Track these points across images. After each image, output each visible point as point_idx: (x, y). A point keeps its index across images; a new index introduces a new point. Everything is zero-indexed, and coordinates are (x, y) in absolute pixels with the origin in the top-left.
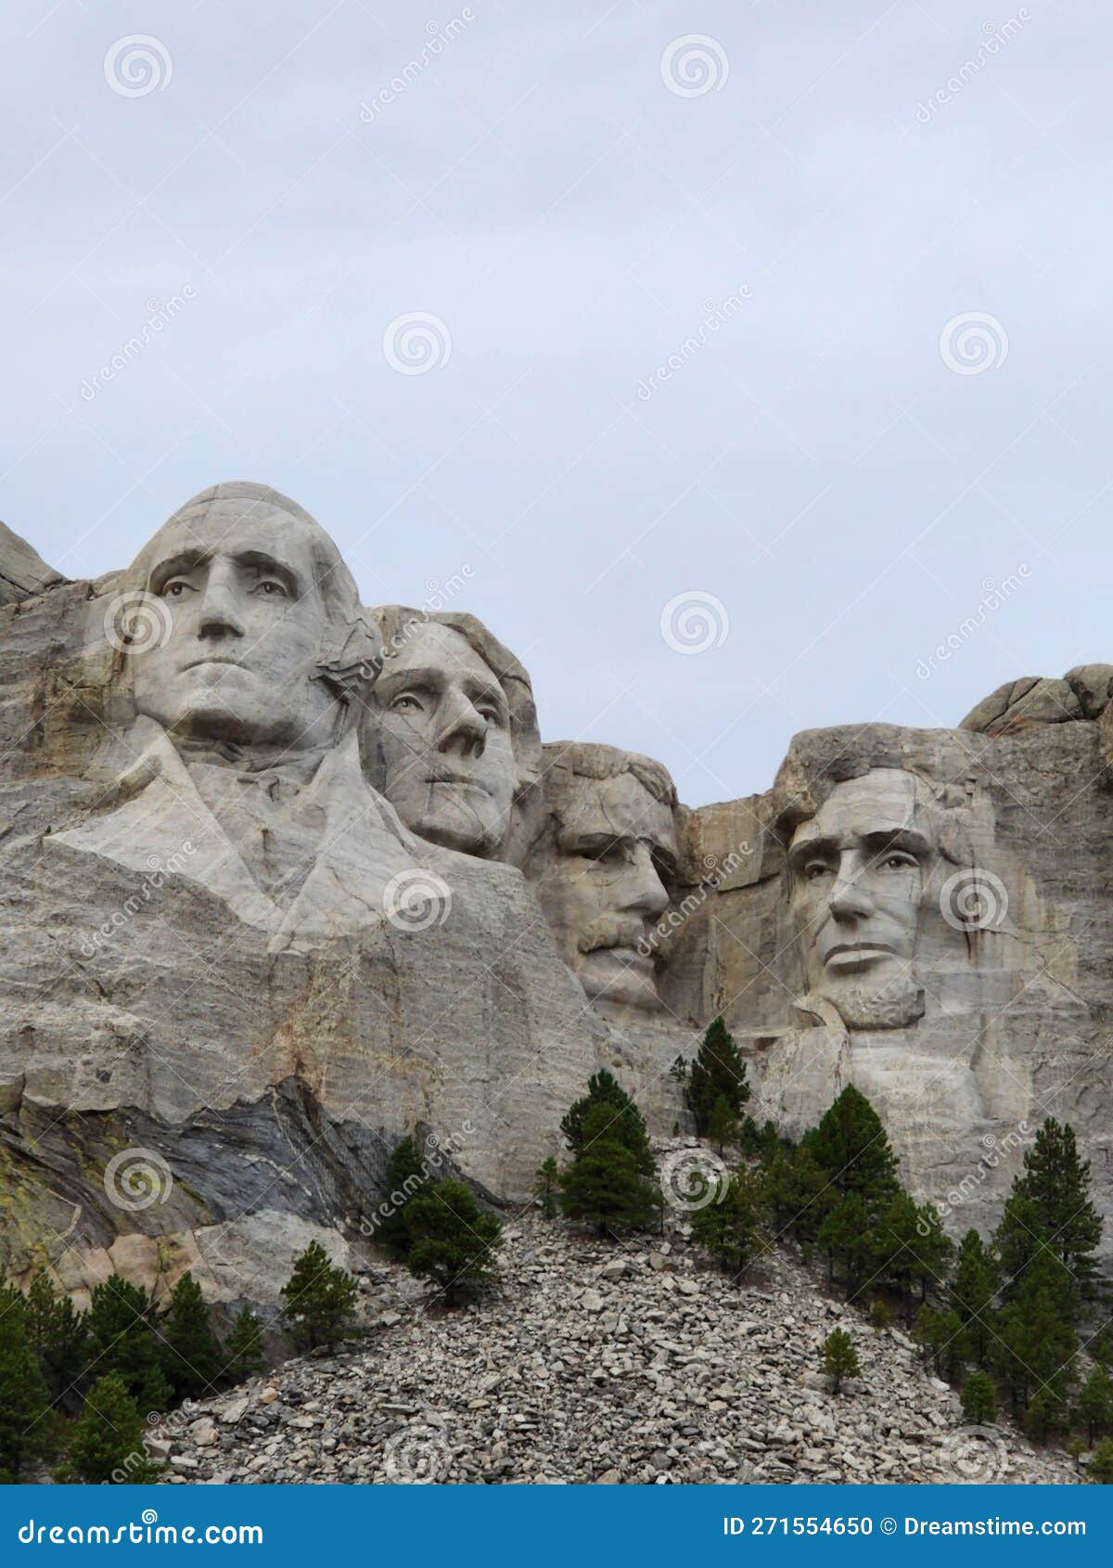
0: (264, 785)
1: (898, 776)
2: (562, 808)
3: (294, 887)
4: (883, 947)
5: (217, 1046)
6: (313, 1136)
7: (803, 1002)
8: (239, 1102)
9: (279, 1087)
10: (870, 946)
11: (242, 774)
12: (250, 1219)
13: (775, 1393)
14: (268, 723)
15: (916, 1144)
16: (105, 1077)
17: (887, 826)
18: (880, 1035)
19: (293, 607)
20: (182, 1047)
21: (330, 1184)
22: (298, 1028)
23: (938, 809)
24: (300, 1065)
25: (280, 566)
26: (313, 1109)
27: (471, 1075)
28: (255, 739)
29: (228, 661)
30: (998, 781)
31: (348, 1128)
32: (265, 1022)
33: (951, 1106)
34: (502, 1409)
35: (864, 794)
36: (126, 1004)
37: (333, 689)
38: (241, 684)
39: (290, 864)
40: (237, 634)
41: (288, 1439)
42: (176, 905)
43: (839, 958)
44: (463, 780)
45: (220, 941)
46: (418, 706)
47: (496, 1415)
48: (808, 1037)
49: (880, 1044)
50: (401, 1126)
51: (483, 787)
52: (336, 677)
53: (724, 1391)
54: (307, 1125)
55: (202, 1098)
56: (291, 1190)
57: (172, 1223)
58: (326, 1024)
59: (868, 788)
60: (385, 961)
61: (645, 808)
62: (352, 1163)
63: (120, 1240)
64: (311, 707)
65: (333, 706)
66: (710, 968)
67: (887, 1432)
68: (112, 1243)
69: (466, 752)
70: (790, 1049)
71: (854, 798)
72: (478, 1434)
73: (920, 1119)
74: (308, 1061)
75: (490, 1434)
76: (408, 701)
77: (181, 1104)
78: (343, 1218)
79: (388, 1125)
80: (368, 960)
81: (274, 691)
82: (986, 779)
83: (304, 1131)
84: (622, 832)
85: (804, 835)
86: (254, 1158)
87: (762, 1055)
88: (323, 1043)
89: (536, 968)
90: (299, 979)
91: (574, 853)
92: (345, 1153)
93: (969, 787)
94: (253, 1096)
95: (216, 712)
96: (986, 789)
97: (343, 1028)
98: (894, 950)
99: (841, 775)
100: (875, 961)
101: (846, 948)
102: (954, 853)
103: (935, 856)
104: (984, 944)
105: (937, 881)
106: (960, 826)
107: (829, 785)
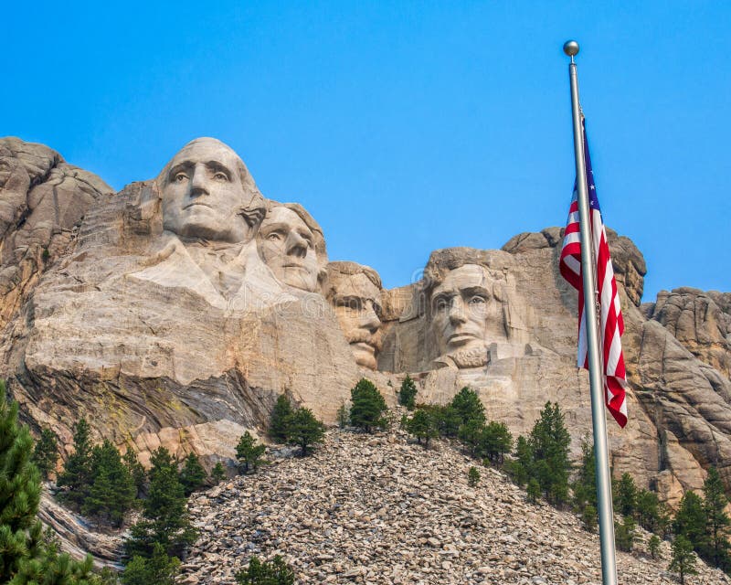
0: (218, 255)
1: (476, 267)
2: (336, 285)
3: (233, 293)
4: (472, 335)
5: (203, 354)
6: (243, 392)
7: (438, 360)
8: (212, 377)
9: (228, 372)
10: (466, 334)
11: (209, 251)
12: (218, 423)
13: (447, 484)
14: (220, 230)
15: (492, 409)
16: (155, 364)
17: (472, 286)
18: (472, 370)
19: (230, 185)
20: (187, 354)
21: (251, 413)
22: (236, 348)
23: (492, 280)
24: (237, 363)
25: (224, 167)
26: (243, 381)
27: (308, 371)
28: (215, 237)
29: (203, 204)
30: (515, 270)
31: (258, 390)
32: (222, 345)
33: (505, 393)
34: (332, 488)
35: (462, 274)
36: (163, 335)
37: (246, 218)
38: (209, 214)
39: (231, 284)
40: (207, 194)
41: (240, 502)
42: (182, 299)
43: (454, 340)
44: (298, 266)
45: (203, 313)
46: (279, 238)
47: (330, 490)
48: (442, 371)
49: (473, 373)
50: (280, 389)
51: (306, 269)
52: (248, 214)
53: (428, 482)
54: (240, 388)
55: (196, 375)
56: (235, 413)
57: (185, 422)
58: (248, 347)
59: (463, 271)
60: (271, 323)
61: (369, 287)
62: (259, 404)
63: (163, 430)
64: (238, 225)
65: (246, 226)
66: (397, 353)
67: (496, 500)
68: (159, 431)
69: (299, 255)
70: (434, 377)
71: (457, 275)
72: (323, 497)
73: (492, 398)
74: (240, 362)
75: (328, 496)
76: (274, 236)
77: (188, 377)
78: (256, 426)
79: (275, 389)
80: (265, 322)
81: (223, 217)
82: (511, 269)
83: (239, 390)
84: (361, 296)
85: (437, 291)
86: (218, 400)
87: (422, 380)
88: (247, 355)
89: (332, 333)
90: (237, 328)
91: (340, 305)
92: (256, 400)
93: (505, 271)
94: (218, 375)
95: (198, 224)
96: (513, 272)
97: (255, 349)
98: (476, 336)
99: (452, 266)
100: (468, 340)
101: (456, 336)
102: (500, 298)
103: (492, 298)
104: (514, 333)
105: (494, 309)
106: (502, 287)
107: (447, 270)
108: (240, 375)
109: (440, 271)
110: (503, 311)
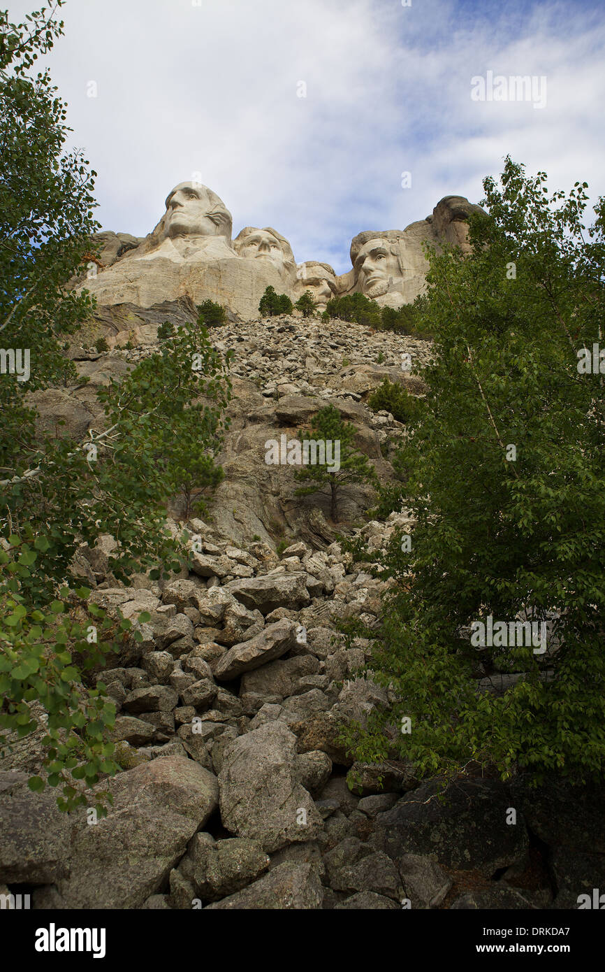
0: (191, 241)
1: (379, 240)
3: (191, 255)
4: (378, 277)
6: (190, 309)
10: (375, 278)
11: (185, 240)
14: (192, 226)
17: (377, 249)
19: (199, 201)
22: (187, 284)
23: (390, 244)
25: (195, 191)
29: (179, 212)
30: (405, 237)
37: (212, 219)
38: (182, 217)
39: (192, 252)
40: (182, 206)
44: (264, 255)
46: (255, 245)
52: (212, 216)
57: (134, 326)
58: (195, 282)
61: (325, 273)
64: (206, 224)
65: (213, 225)
69: (265, 249)
71: (367, 246)
76: (252, 244)
81: (192, 218)
83: (187, 308)
84: (318, 277)
88: (194, 287)
95: (177, 225)
96: (402, 238)
97: (201, 282)
98: (382, 278)
99: (364, 242)
100: (376, 281)
101: (369, 280)
102: (395, 253)
103: (390, 254)
104: (406, 272)
105: (392, 260)
106: (396, 247)
107: (361, 245)
108: (189, 299)
109: (357, 246)
110: (398, 261)
